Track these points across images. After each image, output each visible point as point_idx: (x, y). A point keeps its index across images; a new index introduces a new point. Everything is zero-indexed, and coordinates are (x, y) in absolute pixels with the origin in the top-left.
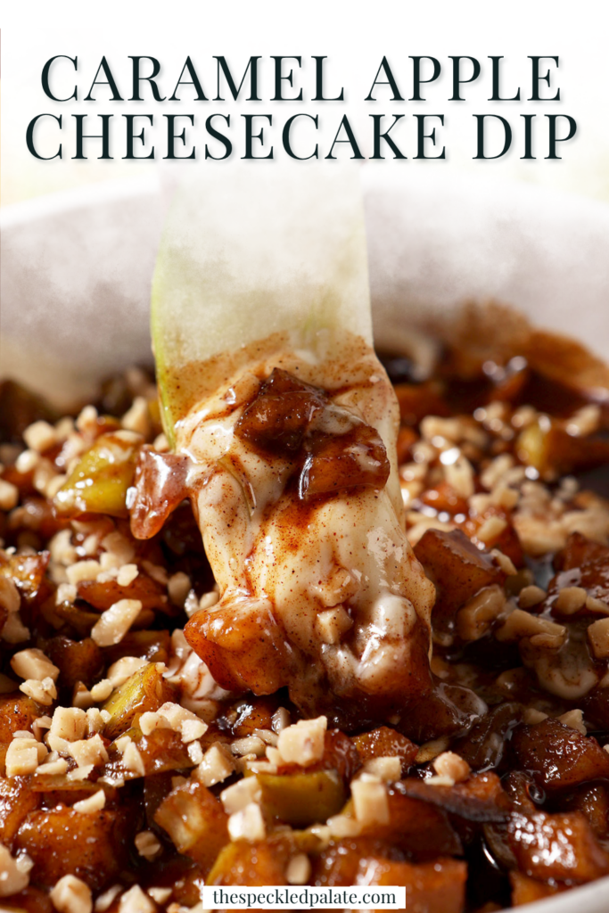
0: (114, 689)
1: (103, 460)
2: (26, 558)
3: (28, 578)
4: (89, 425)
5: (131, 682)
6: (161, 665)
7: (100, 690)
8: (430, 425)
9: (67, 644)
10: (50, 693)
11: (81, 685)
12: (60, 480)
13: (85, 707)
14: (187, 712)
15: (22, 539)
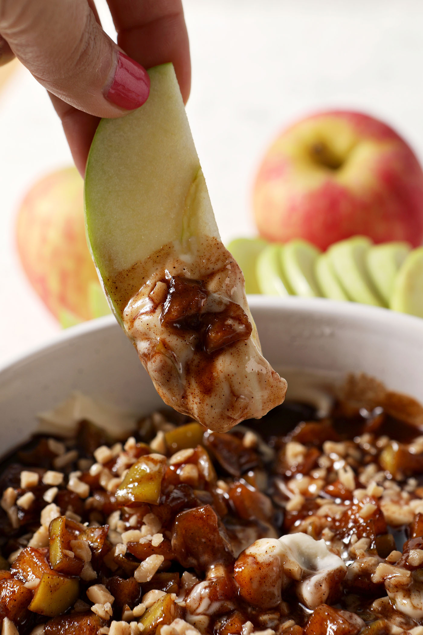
0: (147, 609)
1: (143, 470)
2: (95, 529)
3: (96, 541)
4: (131, 448)
5: (156, 605)
6: (174, 595)
7: (138, 610)
8: (328, 446)
9: (120, 581)
10: (108, 612)
11: (127, 607)
12: (115, 481)
13: (129, 621)
14: (188, 625)
15: (92, 516)
